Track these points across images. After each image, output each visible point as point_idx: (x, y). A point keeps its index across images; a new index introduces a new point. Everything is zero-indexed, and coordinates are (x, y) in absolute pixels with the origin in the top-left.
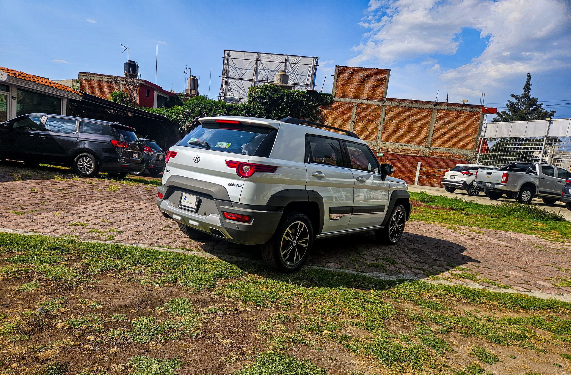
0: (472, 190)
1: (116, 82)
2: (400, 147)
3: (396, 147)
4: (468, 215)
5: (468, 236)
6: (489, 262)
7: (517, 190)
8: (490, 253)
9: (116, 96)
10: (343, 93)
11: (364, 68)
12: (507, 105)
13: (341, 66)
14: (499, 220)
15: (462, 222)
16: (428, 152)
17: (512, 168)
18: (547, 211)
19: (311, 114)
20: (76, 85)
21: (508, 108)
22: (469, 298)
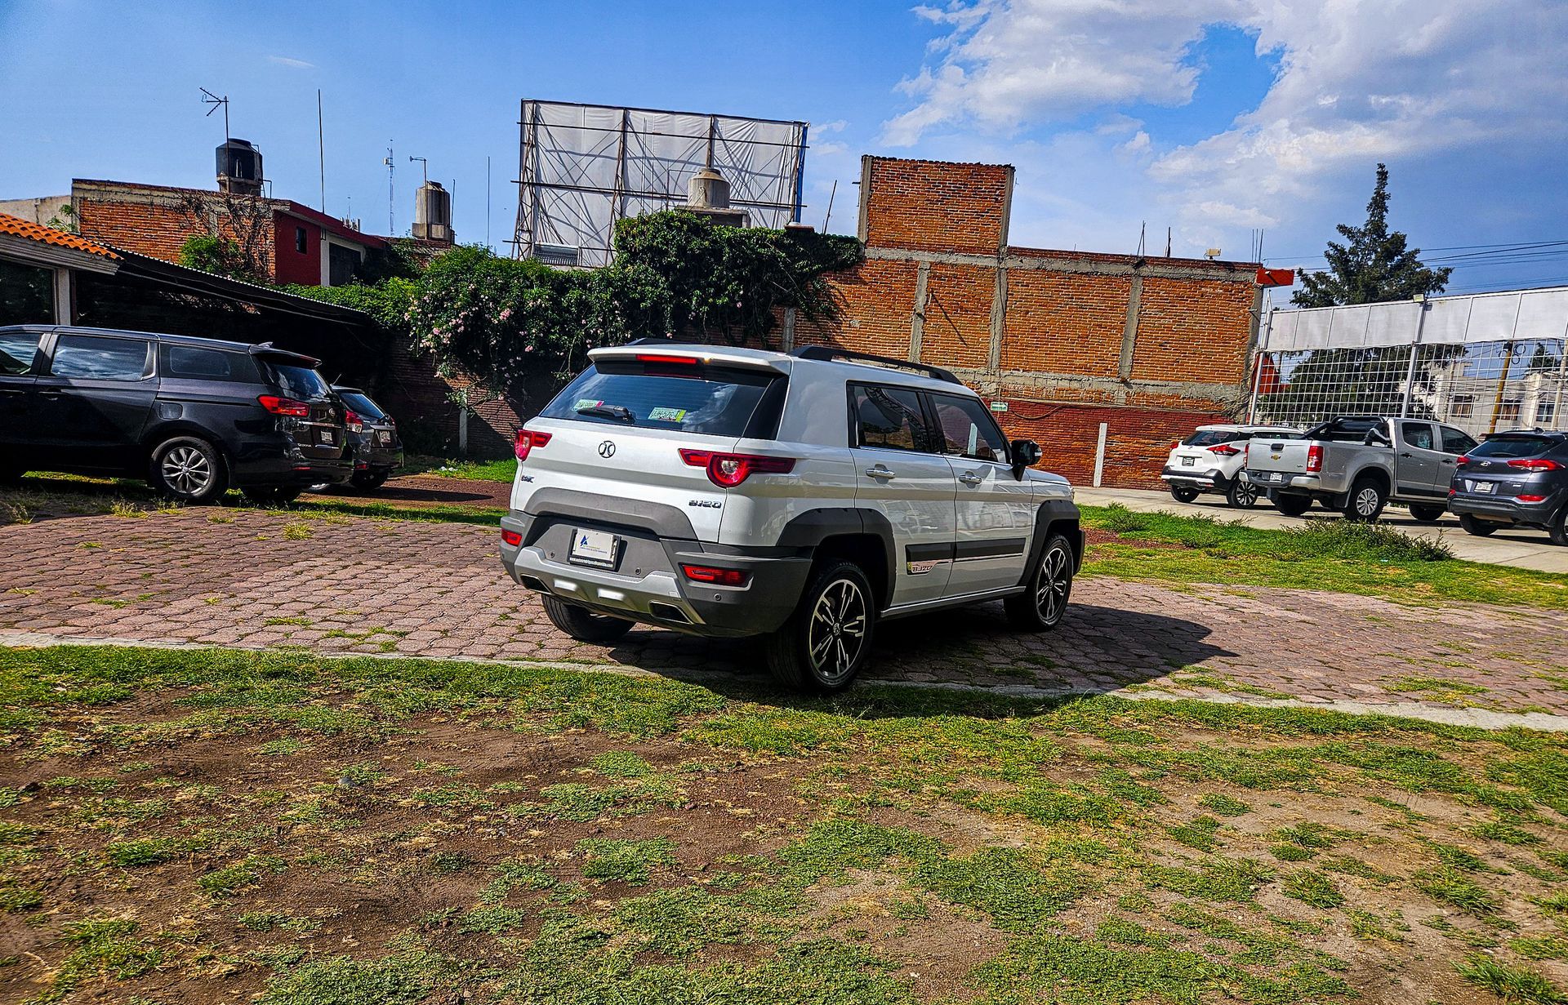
0: (1239, 493)
1: (198, 208)
2: (1050, 383)
3: (1040, 383)
4: (1225, 558)
5: (1217, 604)
6: (1257, 655)
7: (1344, 487)
8: (1263, 637)
9: (199, 252)
10: (887, 233)
11: (943, 163)
12: (1328, 255)
13: (878, 158)
14: (1297, 566)
15: (1209, 576)
16: (1124, 396)
17: (1332, 431)
18: (1411, 536)
19: (802, 297)
20: (67, 220)
21: (1331, 263)
22: (1207, 721)
